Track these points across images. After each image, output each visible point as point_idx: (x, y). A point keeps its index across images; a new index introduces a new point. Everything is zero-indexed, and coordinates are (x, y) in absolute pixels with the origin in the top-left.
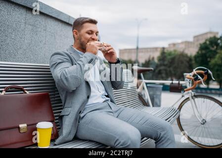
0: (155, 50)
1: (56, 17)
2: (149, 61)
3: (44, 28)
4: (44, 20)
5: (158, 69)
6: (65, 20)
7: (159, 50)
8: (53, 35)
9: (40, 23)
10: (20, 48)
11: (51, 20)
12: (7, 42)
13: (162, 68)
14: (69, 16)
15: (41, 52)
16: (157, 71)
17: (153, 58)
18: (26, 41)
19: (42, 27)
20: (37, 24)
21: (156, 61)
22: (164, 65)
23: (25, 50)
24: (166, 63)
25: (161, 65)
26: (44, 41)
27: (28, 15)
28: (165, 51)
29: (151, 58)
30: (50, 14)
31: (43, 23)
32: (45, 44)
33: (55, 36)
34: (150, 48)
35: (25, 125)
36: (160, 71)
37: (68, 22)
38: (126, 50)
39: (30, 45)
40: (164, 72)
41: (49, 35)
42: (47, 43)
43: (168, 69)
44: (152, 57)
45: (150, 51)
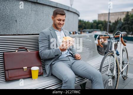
0: (122, 13)
1: (49, 4)
2: (118, 21)
3: (42, 12)
4: (42, 7)
5: (123, 26)
6: (54, 6)
7: (125, 13)
8: (47, 15)
9: (40, 9)
10: (29, 24)
11: (46, 6)
12: (22, 22)
13: (126, 26)
14: (57, 3)
15: (41, 25)
16: (122, 28)
17: (121, 19)
18: (32, 20)
19: (41, 11)
20: (38, 10)
21: (122, 21)
22: (128, 24)
23: (32, 25)
24: (129, 22)
25: (125, 24)
26: (42, 19)
27: (33, 5)
28: (129, 14)
29: (119, 20)
30: (45, 4)
31: (42, 9)
32: (43, 20)
33: (48, 15)
34: (119, 13)
35: (26, 67)
36: (124, 28)
37: (56, 6)
38: (102, 14)
39: (34, 22)
40: (127, 28)
41: (45, 15)
42: (44, 20)
43: (130, 26)
44: (119, 18)
45: (119, 15)
